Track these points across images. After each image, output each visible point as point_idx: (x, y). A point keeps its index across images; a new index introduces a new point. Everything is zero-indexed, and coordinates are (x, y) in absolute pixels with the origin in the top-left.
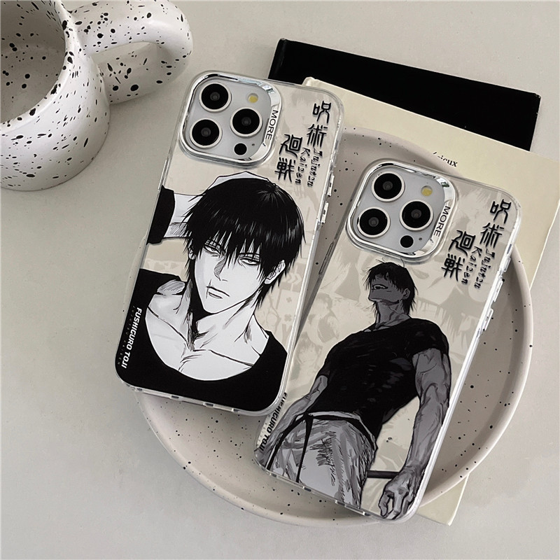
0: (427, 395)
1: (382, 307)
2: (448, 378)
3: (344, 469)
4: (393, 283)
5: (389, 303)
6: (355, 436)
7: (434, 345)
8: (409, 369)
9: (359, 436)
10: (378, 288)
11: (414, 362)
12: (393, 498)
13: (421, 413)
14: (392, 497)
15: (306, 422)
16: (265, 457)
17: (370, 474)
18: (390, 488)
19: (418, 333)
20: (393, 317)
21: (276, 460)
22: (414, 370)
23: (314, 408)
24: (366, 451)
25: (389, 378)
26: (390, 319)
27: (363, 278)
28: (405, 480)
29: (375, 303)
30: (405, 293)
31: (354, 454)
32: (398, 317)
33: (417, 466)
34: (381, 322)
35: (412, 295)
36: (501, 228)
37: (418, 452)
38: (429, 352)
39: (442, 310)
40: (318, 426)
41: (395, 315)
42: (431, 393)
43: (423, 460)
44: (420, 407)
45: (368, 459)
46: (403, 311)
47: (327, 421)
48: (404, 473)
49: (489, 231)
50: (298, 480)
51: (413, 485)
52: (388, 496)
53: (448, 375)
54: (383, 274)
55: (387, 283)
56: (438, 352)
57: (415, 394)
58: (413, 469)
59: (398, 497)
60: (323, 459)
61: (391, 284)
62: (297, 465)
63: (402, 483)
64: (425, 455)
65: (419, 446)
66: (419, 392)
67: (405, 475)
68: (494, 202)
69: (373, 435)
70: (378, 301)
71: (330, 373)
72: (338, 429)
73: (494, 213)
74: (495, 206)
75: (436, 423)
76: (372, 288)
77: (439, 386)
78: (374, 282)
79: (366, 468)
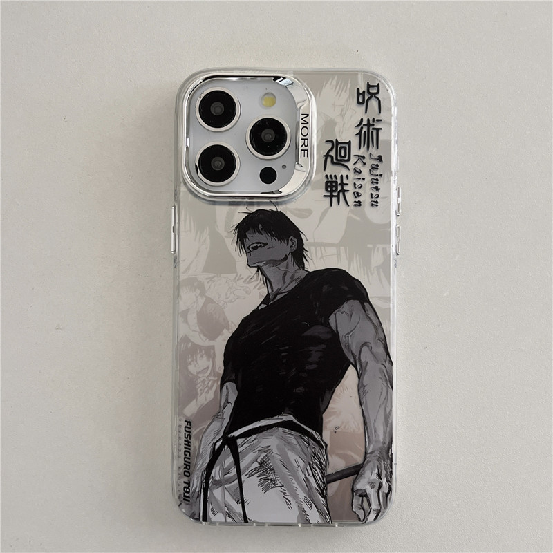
0: (363, 360)
1: (269, 271)
2: (380, 330)
3: (296, 485)
4: (272, 235)
5: (276, 263)
6: (294, 441)
7: (348, 296)
8: (329, 336)
9: (300, 440)
10: (255, 248)
11: (333, 325)
12: (366, 496)
13: (363, 384)
14: (364, 495)
15: (229, 446)
16: (195, 509)
17: (330, 478)
18: (358, 486)
19: (325, 288)
20: (288, 279)
21: (209, 507)
22: (335, 335)
23: (233, 426)
24: (315, 454)
25: (310, 357)
26: (284, 282)
27: (231, 241)
28: (372, 470)
29: (259, 268)
30: (290, 244)
31: (302, 464)
32: (293, 277)
33: (380, 448)
34: (275, 290)
35: (301, 242)
36: (377, 120)
37: (375, 432)
38: (346, 307)
40: (246, 445)
41: (289, 275)
42: (366, 356)
43: (385, 439)
44: (359, 378)
45: (321, 463)
46: (297, 267)
47: (254, 437)
48: (369, 462)
49: (365, 129)
50: (246, 520)
51: (384, 472)
52: (360, 496)
53: (378, 327)
54: (255, 228)
55: (263, 238)
56: (356, 303)
57: (348, 364)
58: (377, 453)
59: (372, 493)
60: (267, 482)
61: (269, 238)
62: (238, 502)
63: (370, 475)
64: (385, 433)
65: (374, 424)
66: (352, 360)
67: (371, 464)
68: (358, 89)
69: (315, 432)
70: (261, 264)
71: (236, 376)
72: (272, 441)
73: (363, 103)
74: (361, 94)
75: (385, 389)
76: (248, 251)
77: (372, 344)
78: (247, 243)
79: (322, 473)
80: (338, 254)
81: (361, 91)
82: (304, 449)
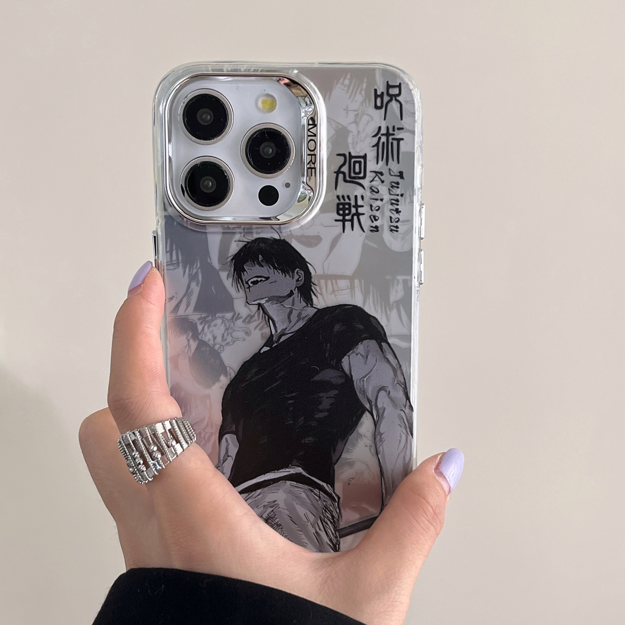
0: (380, 405)
1: (272, 309)
2: (399, 373)
3: (306, 541)
4: (275, 268)
5: (279, 300)
6: (303, 495)
9: (309, 493)
10: (255, 283)
11: (346, 368)
13: (379, 432)
17: (343, 533)
19: (337, 328)
20: (294, 317)
22: (349, 379)
24: (326, 508)
25: (320, 403)
26: (290, 322)
27: (226, 274)
29: (260, 306)
30: (296, 277)
31: (312, 518)
32: (299, 315)
34: (279, 331)
35: (308, 274)
36: (399, 129)
37: (393, 482)
38: (361, 348)
39: (356, 282)
41: (295, 314)
42: (383, 401)
44: (375, 425)
45: (333, 517)
46: (304, 304)
47: (259, 491)
49: (384, 139)
53: (397, 369)
54: (255, 260)
55: (265, 271)
56: (373, 344)
57: (363, 410)
61: (271, 271)
65: (392, 474)
66: (368, 406)
68: (376, 91)
69: (327, 483)
70: (263, 302)
72: (279, 495)
73: (380, 108)
74: (379, 96)
75: (404, 437)
76: (246, 286)
77: (390, 389)
78: (245, 276)
79: (335, 528)
80: (352, 288)
81: (379, 93)
82: (315, 502)
